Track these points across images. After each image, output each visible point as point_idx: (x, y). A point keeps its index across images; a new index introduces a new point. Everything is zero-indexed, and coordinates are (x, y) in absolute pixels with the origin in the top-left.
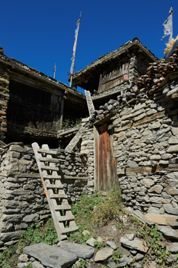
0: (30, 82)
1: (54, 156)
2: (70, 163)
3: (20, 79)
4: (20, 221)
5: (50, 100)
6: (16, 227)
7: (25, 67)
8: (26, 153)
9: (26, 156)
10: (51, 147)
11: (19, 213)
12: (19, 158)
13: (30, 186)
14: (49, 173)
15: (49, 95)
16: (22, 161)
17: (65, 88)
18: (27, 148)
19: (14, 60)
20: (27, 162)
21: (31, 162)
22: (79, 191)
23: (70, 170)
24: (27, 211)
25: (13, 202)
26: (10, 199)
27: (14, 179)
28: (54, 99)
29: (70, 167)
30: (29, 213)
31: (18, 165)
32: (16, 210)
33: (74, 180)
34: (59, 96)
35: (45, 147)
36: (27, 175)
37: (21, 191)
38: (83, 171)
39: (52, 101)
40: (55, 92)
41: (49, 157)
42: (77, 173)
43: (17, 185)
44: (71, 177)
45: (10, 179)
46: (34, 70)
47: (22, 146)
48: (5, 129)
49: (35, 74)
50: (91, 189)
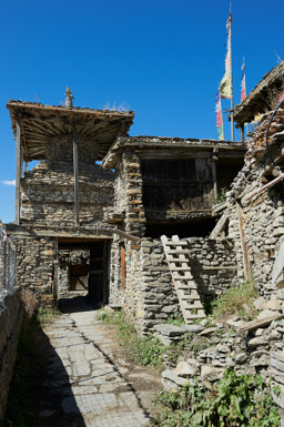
0: (164, 155)
1: (184, 247)
2: (209, 252)
3: (151, 155)
4: (159, 311)
5: (194, 168)
6: (157, 316)
7: (155, 140)
8: (156, 247)
9: (156, 250)
10: (180, 238)
11: (157, 303)
12: (150, 253)
13: (165, 279)
14: (178, 264)
15: (192, 162)
16: (153, 255)
17: (213, 145)
18: (156, 242)
19: (140, 137)
20: (158, 256)
21: (162, 256)
22: (225, 282)
23: (211, 260)
24: (165, 302)
25: (150, 293)
26: (147, 291)
27: (148, 273)
28: (200, 165)
29: (209, 256)
30: (168, 305)
31: (150, 259)
32: (155, 301)
33: (216, 271)
34: (207, 159)
35: (175, 238)
36: (160, 268)
37: (156, 283)
38: (229, 259)
39: (197, 169)
40: (200, 154)
41: (179, 249)
42: (220, 262)
43: (151, 278)
44: (212, 268)
45: (145, 273)
46: (165, 139)
47: (151, 241)
48: (144, 220)
49: (168, 143)
50: (241, 281)
